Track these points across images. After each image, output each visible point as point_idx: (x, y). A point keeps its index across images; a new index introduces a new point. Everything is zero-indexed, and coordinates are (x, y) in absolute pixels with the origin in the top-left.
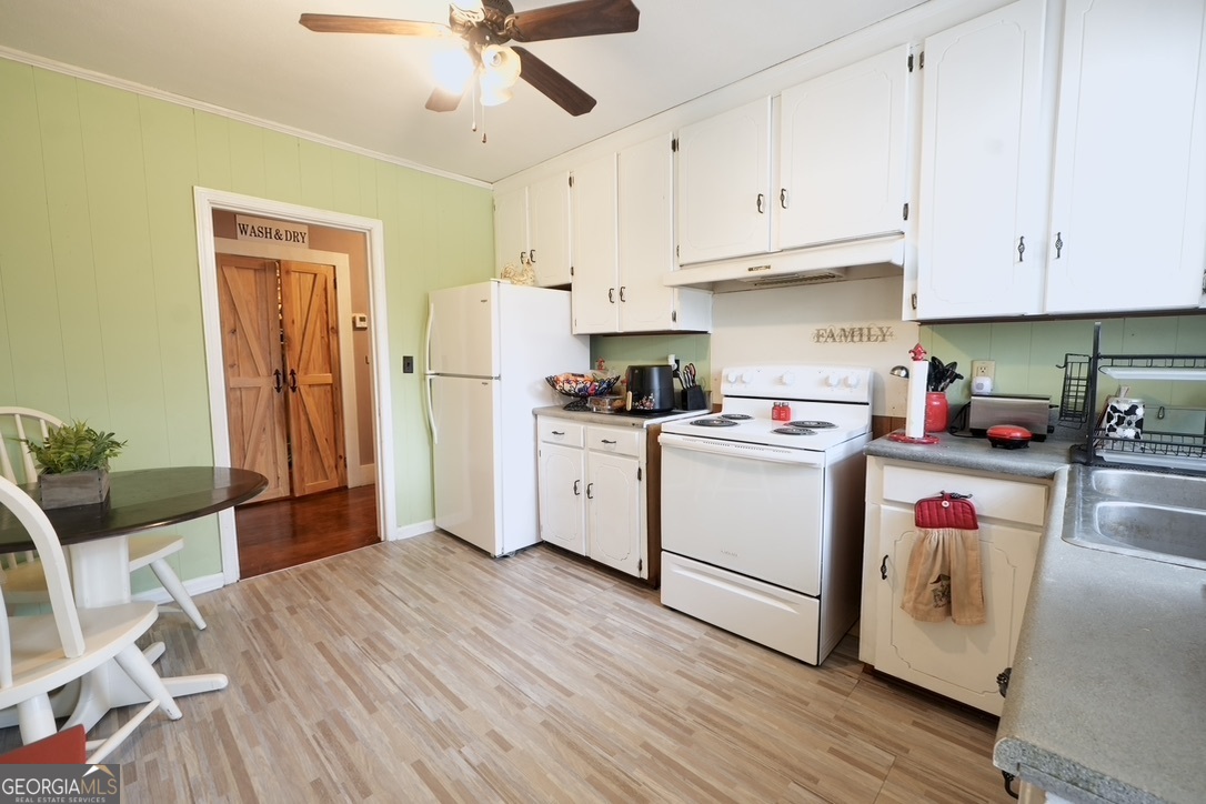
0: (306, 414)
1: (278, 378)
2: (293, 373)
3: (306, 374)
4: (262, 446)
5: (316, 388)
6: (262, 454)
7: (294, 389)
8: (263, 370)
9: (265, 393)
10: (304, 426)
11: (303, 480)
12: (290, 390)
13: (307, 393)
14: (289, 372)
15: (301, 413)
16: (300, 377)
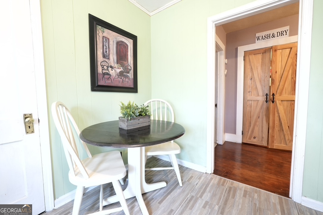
0: (278, 113)
1: (267, 96)
2: (273, 95)
3: (280, 95)
4: (257, 123)
5: (285, 102)
6: (257, 127)
7: (273, 102)
8: (261, 93)
9: (260, 104)
10: (277, 119)
11: (273, 142)
12: (271, 102)
13: (280, 104)
14: (271, 94)
15: (276, 113)
16: (277, 97)
